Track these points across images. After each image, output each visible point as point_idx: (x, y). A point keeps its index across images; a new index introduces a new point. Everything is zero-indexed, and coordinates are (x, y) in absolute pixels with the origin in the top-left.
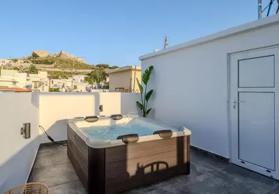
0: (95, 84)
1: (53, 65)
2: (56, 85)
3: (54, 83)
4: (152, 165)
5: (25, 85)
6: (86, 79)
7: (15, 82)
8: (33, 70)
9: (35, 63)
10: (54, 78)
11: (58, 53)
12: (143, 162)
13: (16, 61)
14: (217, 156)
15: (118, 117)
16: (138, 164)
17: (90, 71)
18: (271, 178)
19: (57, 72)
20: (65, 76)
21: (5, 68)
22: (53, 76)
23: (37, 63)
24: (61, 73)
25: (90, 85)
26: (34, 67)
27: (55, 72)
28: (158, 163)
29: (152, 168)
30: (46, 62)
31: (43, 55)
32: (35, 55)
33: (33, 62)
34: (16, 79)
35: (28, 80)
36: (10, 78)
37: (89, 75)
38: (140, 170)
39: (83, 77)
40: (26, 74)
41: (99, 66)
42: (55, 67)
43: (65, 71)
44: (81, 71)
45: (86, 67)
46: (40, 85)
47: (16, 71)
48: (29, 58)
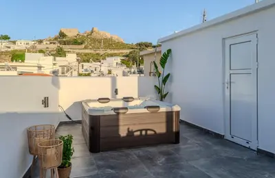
0: (134, 68)
1: (83, 46)
2: (86, 70)
3: (84, 67)
4: (141, 131)
5: (52, 70)
6: (123, 62)
7: (40, 67)
8: (60, 53)
9: (63, 43)
10: (84, 61)
11: (89, 31)
12: (133, 128)
13: (41, 42)
14: (215, 133)
15: (130, 100)
16: (128, 129)
17: (128, 51)
18: (249, 148)
19: (88, 54)
20: (98, 58)
21: (29, 51)
22: (83, 59)
23: (65, 43)
24: (93, 55)
25: (128, 69)
26: (61, 49)
27: (86, 54)
28: (146, 130)
29: (141, 133)
30: (76, 42)
31: (71, 34)
32: (62, 35)
33: (60, 43)
34: (41, 63)
35: (54, 64)
36: (35, 62)
37: (127, 56)
38: (130, 133)
39: (119, 60)
40: (52, 57)
41: (140, 45)
42: (86, 48)
43: (98, 52)
44: (116, 52)
45: (123, 46)
46: (68, 71)
47: (42, 54)
48: (56, 39)
